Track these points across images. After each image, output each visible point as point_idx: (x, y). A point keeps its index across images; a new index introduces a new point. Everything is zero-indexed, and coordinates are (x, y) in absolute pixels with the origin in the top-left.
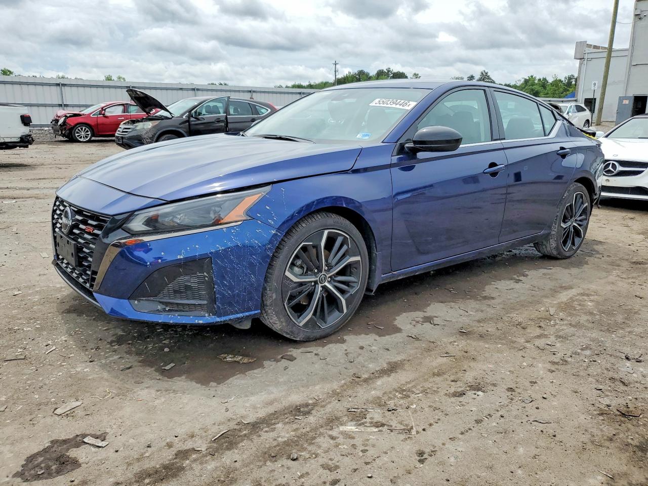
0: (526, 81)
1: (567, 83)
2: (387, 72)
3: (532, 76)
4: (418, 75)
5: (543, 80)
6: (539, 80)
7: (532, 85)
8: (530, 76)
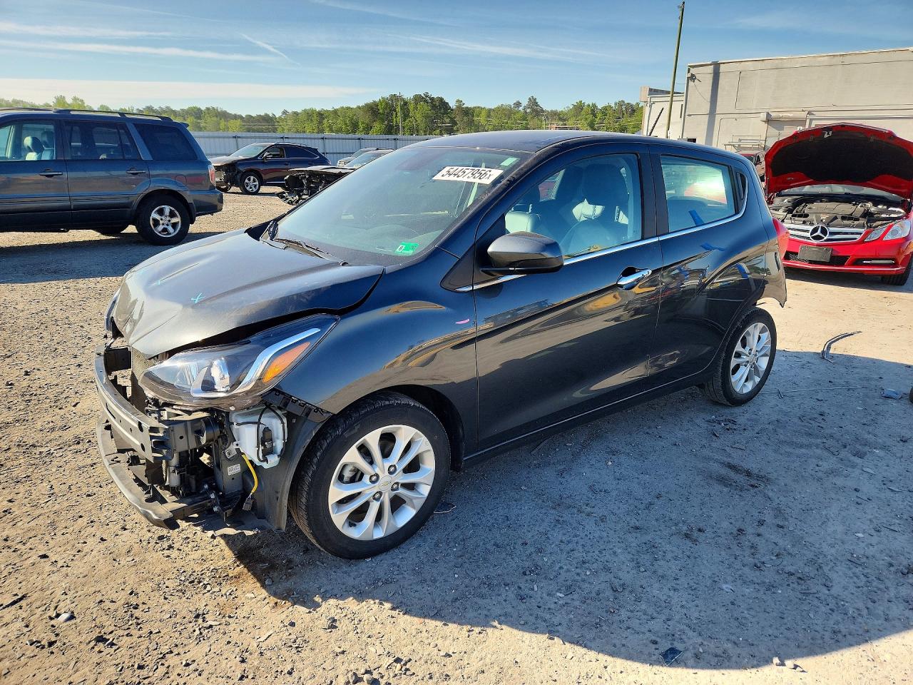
2: (425, 97)
4: (462, 102)
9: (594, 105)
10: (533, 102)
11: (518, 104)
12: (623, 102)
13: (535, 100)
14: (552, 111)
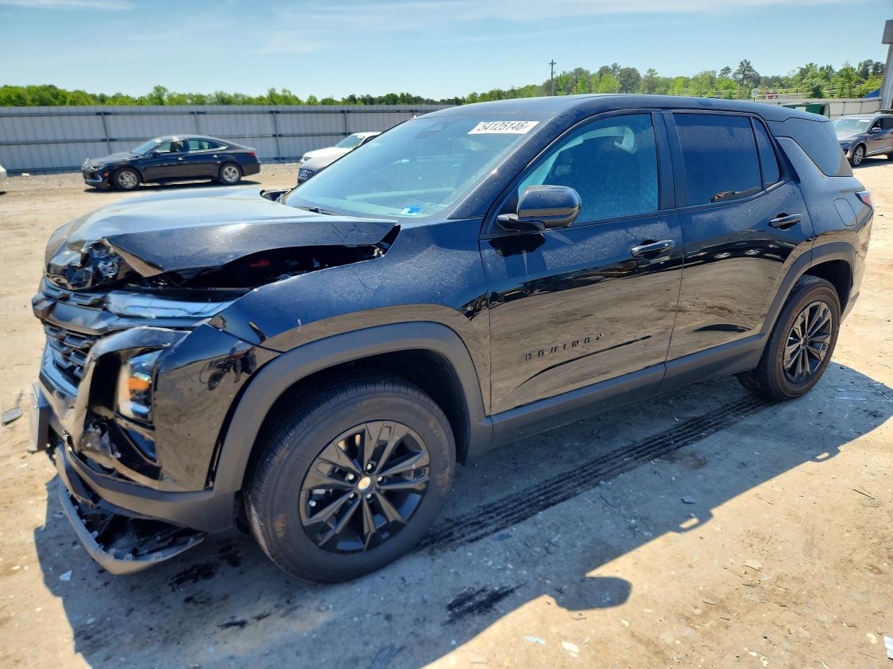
0: (803, 73)
1: (862, 72)
2: (612, 68)
3: (811, 64)
4: (654, 71)
5: (827, 69)
6: (822, 69)
7: (813, 78)
8: (808, 64)
9: (830, 68)
10: (746, 67)
11: (727, 70)
12: (871, 61)
13: (748, 63)
14: (773, 77)
